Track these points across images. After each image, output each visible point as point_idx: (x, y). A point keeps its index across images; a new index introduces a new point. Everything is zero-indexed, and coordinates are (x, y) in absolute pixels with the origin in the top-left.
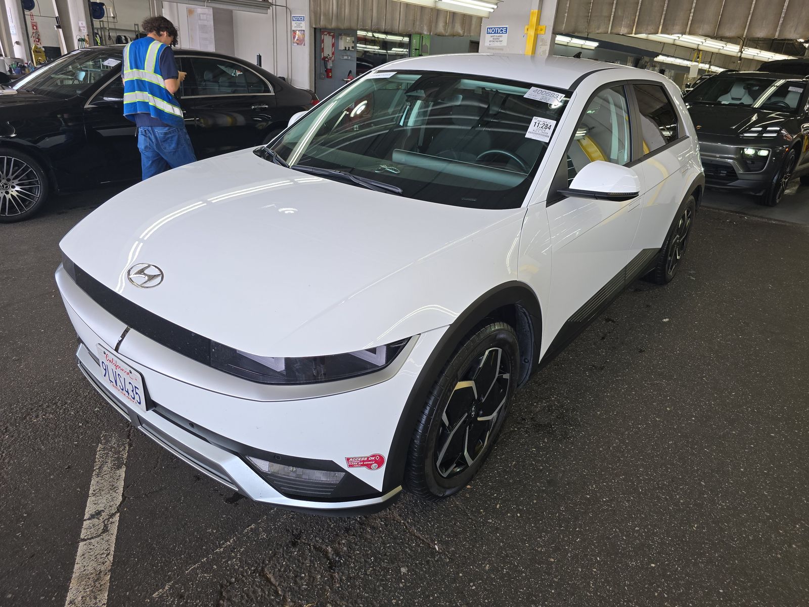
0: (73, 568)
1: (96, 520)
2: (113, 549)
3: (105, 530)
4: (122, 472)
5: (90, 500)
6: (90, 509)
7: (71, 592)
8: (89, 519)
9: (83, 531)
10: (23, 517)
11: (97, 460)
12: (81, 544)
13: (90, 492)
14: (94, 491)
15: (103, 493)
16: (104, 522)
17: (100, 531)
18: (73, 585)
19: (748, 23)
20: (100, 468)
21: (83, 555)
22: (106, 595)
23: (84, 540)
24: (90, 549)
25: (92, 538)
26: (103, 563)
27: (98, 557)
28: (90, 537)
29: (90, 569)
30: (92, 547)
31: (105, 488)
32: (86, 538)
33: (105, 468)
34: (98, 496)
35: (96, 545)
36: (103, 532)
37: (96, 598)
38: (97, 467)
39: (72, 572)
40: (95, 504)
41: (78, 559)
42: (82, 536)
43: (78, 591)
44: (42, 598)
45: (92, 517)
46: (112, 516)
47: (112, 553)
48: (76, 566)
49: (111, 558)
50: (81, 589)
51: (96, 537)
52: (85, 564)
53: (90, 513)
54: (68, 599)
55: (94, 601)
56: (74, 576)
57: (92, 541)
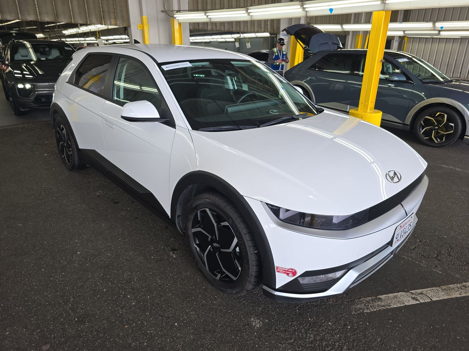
0: (445, 299)
1: (418, 298)
2: (429, 289)
3: (422, 293)
4: (383, 297)
5: (407, 304)
6: (414, 302)
7: (457, 296)
8: (419, 301)
9: (427, 301)
10: (433, 328)
11: (378, 309)
12: (433, 300)
13: (402, 305)
14: (401, 304)
15: (400, 300)
16: (417, 295)
17: (423, 295)
18: (453, 296)
19: (72, 16)
20: (383, 306)
21: (438, 297)
22: (450, 285)
23: (431, 299)
24: (434, 296)
25: (428, 297)
26: (438, 290)
27: (436, 292)
28: (428, 298)
29: (443, 293)
30: (433, 296)
31: (397, 300)
32: (430, 299)
33: (383, 304)
34: (404, 302)
35: (431, 295)
36: (423, 294)
37: (454, 288)
38: (384, 307)
39: (448, 299)
40: (409, 301)
41: (441, 298)
42: (430, 301)
43: (455, 294)
44: (466, 304)
45: (417, 300)
46: (412, 294)
47: (431, 288)
48: (445, 298)
49: (434, 288)
50: (453, 293)
51: (427, 296)
52: (442, 295)
53: (415, 302)
54: (460, 296)
55: (455, 288)
56: (449, 298)
57: (430, 296)
